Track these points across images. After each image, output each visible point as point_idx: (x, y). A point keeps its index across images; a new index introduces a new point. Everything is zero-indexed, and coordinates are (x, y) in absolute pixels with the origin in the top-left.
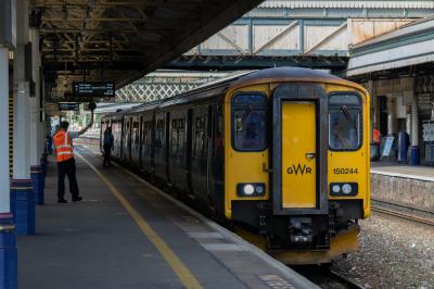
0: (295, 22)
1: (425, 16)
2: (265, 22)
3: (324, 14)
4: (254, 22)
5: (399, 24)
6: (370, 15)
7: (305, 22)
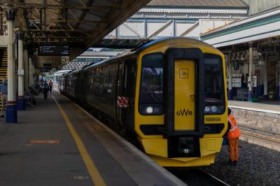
0: (170, 21)
1: (242, 18)
2: (154, 21)
3: (186, 17)
4: (148, 21)
5: (228, 22)
6: (212, 17)
7: (177, 21)
